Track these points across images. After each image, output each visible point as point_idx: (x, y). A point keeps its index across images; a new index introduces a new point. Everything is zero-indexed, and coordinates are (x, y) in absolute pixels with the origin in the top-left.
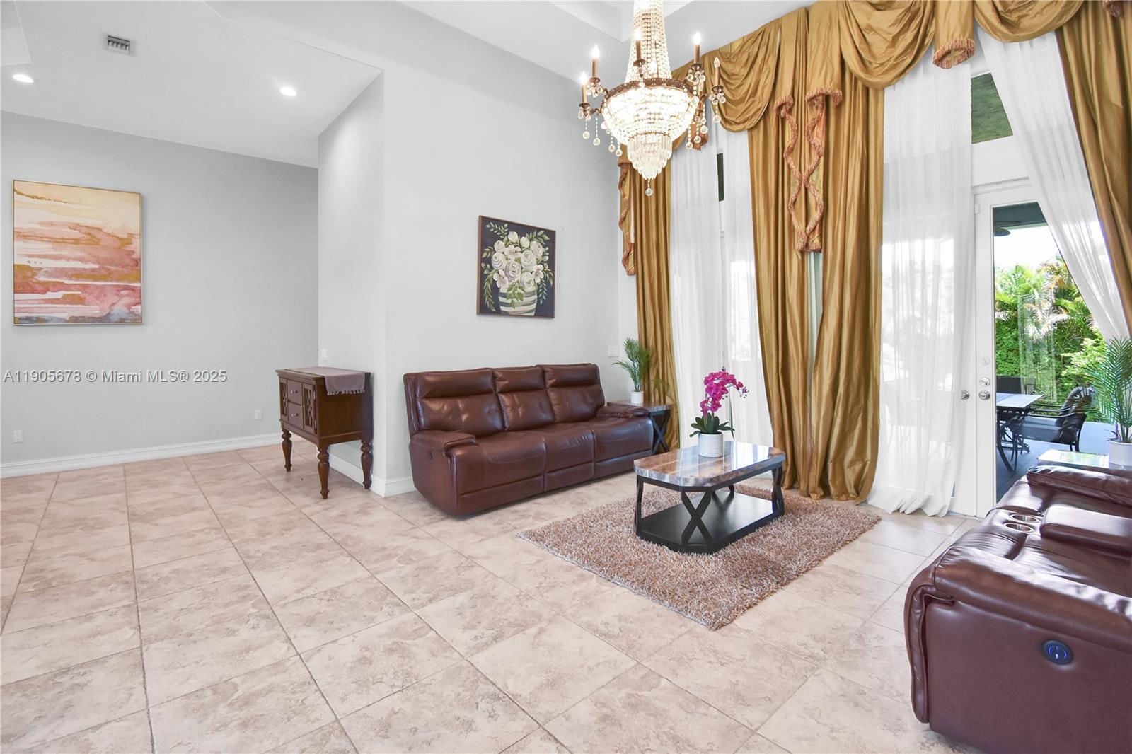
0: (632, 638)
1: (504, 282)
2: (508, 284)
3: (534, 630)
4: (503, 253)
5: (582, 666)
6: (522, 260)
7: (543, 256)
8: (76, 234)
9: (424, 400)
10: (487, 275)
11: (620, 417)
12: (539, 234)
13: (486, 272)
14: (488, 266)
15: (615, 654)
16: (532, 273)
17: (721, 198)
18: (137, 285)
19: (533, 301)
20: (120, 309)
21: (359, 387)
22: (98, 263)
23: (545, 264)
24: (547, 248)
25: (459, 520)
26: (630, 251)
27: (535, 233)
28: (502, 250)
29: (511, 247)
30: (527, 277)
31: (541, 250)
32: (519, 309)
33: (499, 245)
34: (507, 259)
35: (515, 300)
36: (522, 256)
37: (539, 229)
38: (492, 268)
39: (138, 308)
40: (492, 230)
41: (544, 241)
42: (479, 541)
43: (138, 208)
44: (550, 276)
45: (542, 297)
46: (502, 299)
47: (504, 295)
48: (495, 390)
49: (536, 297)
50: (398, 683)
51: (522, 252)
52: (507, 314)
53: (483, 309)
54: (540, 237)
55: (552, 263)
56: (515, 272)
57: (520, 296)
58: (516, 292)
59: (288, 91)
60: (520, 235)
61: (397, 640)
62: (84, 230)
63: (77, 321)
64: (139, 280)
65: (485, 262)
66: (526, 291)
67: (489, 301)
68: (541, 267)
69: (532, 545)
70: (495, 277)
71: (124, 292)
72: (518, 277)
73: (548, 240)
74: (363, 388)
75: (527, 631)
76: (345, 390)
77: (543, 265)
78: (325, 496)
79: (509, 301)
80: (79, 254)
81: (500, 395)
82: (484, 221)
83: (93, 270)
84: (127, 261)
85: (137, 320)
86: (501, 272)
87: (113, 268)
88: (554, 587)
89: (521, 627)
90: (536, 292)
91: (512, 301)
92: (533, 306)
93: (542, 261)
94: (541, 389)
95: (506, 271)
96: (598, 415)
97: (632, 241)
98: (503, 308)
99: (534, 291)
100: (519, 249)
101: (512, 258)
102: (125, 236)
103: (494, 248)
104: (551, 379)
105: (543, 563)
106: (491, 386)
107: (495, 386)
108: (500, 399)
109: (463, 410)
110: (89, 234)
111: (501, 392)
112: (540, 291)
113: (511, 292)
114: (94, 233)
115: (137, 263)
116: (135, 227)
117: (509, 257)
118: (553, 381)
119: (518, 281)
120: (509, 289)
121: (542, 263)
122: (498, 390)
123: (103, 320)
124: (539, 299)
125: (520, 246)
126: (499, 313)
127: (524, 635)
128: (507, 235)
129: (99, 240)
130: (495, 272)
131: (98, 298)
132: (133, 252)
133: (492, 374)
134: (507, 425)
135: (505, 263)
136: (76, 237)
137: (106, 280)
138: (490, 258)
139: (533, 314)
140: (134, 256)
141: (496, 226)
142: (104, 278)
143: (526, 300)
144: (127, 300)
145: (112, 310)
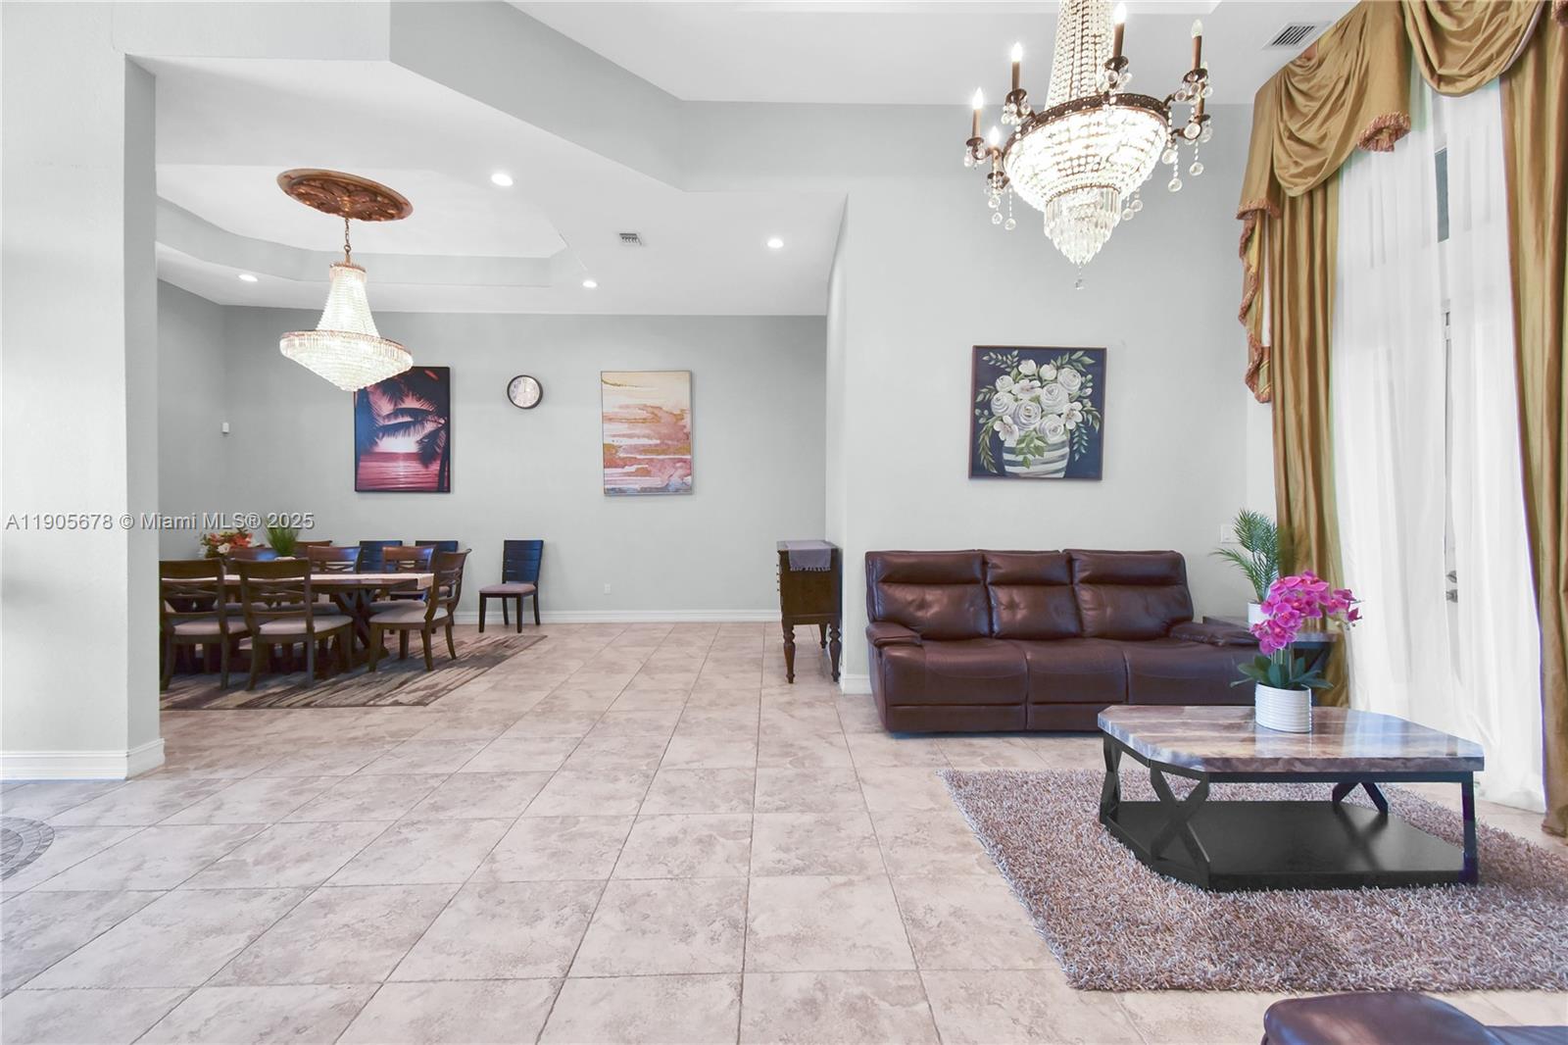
0: (943, 940)
1: (1012, 433)
2: (1017, 434)
3: (840, 879)
4: (1010, 392)
5: (847, 939)
6: (1043, 399)
7: (1081, 389)
8: (644, 414)
9: (881, 584)
10: (984, 424)
11: (1202, 642)
12: (1074, 357)
13: (981, 421)
14: (986, 412)
15: (901, 948)
16: (1060, 415)
17: (1443, 235)
18: (688, 457)
19: (1063, 457)
20: (675, 480)
21: (825, 564)
22: (660, 439)
23: (1085, 401)
24: (1089, 377)
25: (892, 738)
26: (1261, 361)
27: (1067, 356)
28: (1008, 389)
29: (1025, 383)
30: (1050, 422)
31: (1078, 380)
32: (1033, 469)
33: (1004, 383)
34: (1016, 400)
35: (1030, 457)
36: (1042, 393)
37: (1073, 351)
38: (991, 414)
39: (689, 479)
40: (992, 363)
41: (1083, 365)
42: (889, 767)
43: (688, 385)
44: (1095, 417)
45: (1078, 450)
46: (1007, 456)
47: (1011, 451)
48: (985, 579)
49: (1067, 450)
50: (676, 872)
51: (1042, 387)
52: (1016, 476)
53: (977, 471)
54: (1077, 360)
55: (1098, 399)
56: (1030, 416)
57: (1039, 450)
58: (1032, 445)
59: (775, 243)
60: (1039, 364)
61: (715, 834)
62: (650, 409)
63: (646, 492)
64: (689, 451)
65: (982, 408)
66: (1049, 442)
67: (986, 459)
68: (1078, 405)
69: (944, 787)
70: (997, 427)
71: (678, 465)
72: (1036, 423)
73: (1094, 363)
74: (828, 565)
75: (832, 878)
76: (809, 566)
77: (1081, 402)
78: (791, 681)
79: (1020, 458)
80: (647, 432)
81: (990, 588)
82: (979, 351)
83: (656, 445)
84: (681, 435)
85: (687, 490)
86: (1008, 419)
87: (670, 442)
88: (917, 844)
89: (831, 869)
90: (1068, 443)
91: (1025, 458)
92: (1064, 464)
93: (1080, 396)
94: (1062, 584)
95: (1015, 417)
96: (1172, 635)
97: (1266, 342)
98: (1008, 469)
99: (1063, 442)
100: (1037, 383)
101: (1025, 397)
102: (678, 412)
103: (995, 387)
104: (1085, 570)
105: (935, 813)
106: (979, 575)
107: (985, 574)
108: (992, 593)
109: (935, 602)
110: (653, 413)
111: (992, 584)
112: (1076, 440)
113: (1023, 445)
114: (656, 411)
115: (687, 436)
116: (686, 403)
117: (1019, 397)
118: (1086, 574)
119: (1035, 430)
120: (1020, 442)
121: (1080, 399)
122: (989, 580)
123: (663, 491)
124: (1072, 453)
125: (1040, 379)
126: (1002, 475)
127: (826, 881)
128: (1017, 366)
129: (660, 418)
130: (996, 420)
131: (660, 470)
132: (685, 427)
133: (983, 558)
134: (996, 628)
135: (1013, 406)
136: (644, 417)
137: (666, 454)
138: (990, 400)
139: (1062, 475)
140: (685, 431)
141: (1000, 357)
142: (664, 452)
143: (1047, 455)
144: (680, 472)
145: (670, 481)
